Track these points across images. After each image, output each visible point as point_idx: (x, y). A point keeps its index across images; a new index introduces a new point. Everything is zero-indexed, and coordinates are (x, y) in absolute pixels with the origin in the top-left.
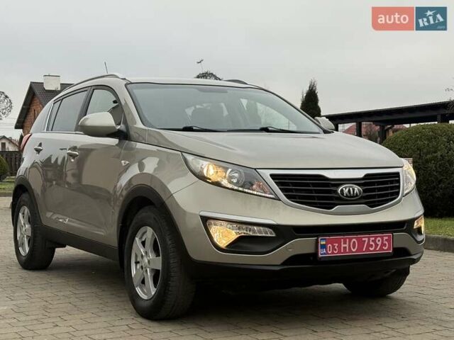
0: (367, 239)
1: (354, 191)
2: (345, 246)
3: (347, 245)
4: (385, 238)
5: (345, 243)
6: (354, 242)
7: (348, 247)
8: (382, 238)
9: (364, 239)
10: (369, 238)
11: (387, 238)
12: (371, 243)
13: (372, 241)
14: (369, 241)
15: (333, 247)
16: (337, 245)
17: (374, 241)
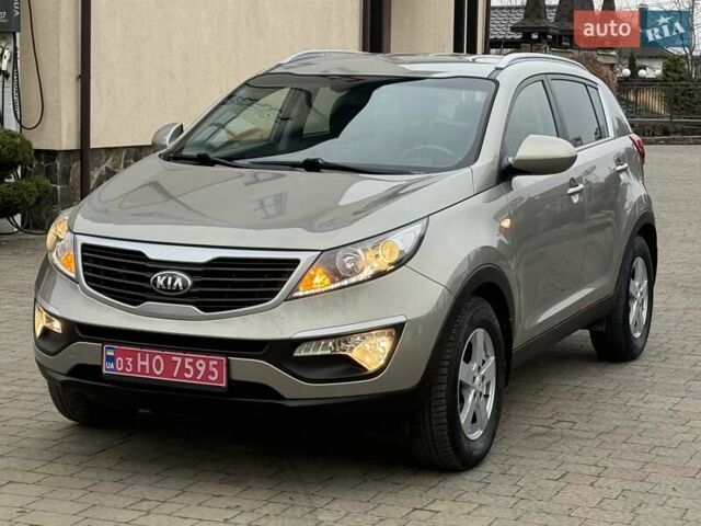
0: (179, 360)
1: (173, 281)
2: (144, 363)
3: (146, 363)
4: (212, 363)
5: (143, 359)
6: (158, 360)
7: (149, 366)
8: (207, 361)
9: (174, 358)
10: (183, 358)
11: (216, 363)
12: (187, 366)
13: (189, 364)
14: (183, 363)
15: (125, 362)
16: (131, 360)
17: (193, 364)
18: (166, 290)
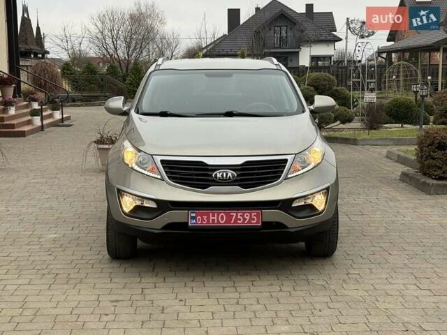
1: (227, 175)
2: (214, 218)
6: (222, 216)
8: (250, 213)
9: (232, 214)
10: (237, 213)
11: (255, 214)
12: (239, 217)
13: (241, 216)
14: (237, 216)
15: (203, 219)
16: (206, 217)
17: (243, 216)
18: (223, 180)
